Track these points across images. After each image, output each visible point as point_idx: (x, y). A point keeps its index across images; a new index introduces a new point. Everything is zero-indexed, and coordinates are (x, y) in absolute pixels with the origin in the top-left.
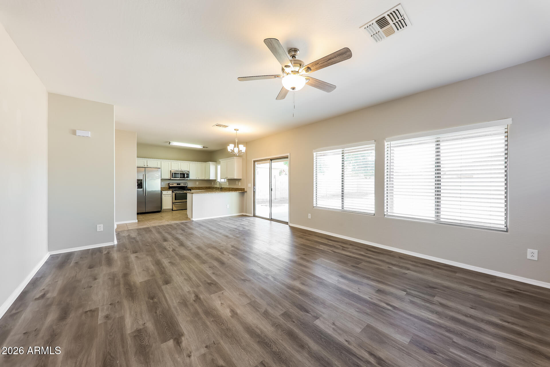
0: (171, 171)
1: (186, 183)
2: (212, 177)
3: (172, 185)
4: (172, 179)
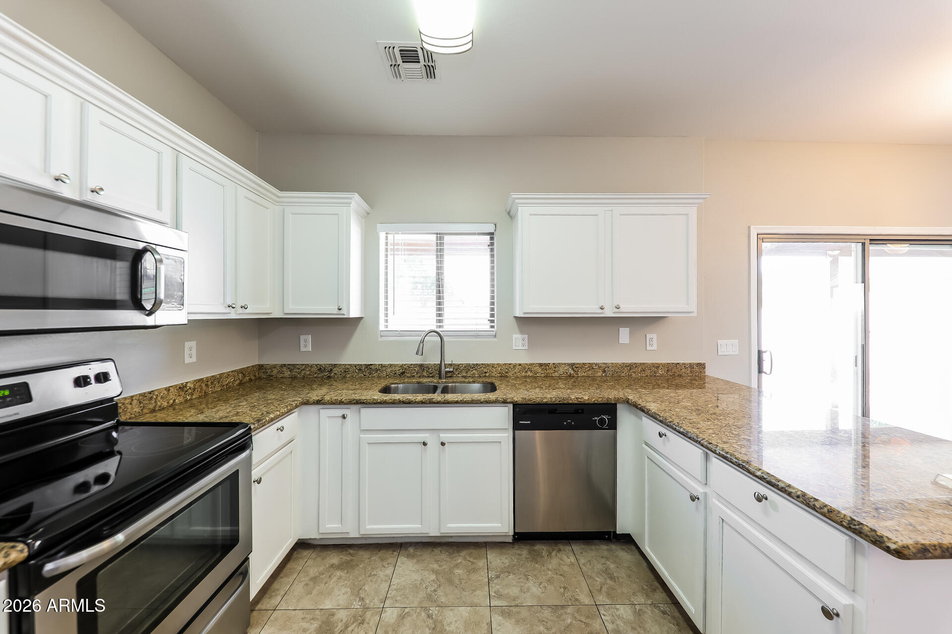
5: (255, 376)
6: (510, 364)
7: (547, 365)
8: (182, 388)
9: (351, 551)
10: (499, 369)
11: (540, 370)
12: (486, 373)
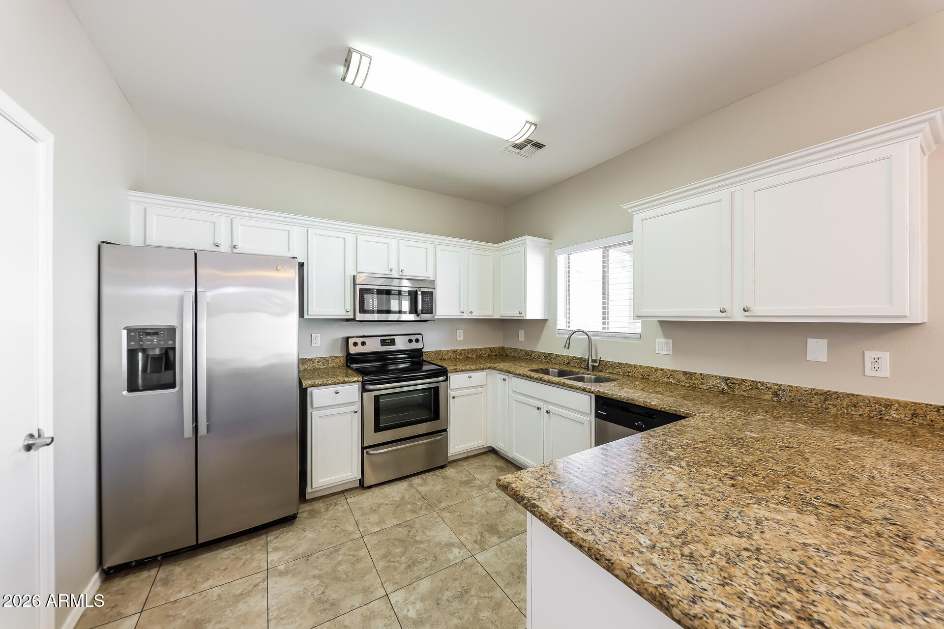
0: (354, 277)
1: (419, 337)
2: (534, 311)
3: (359, 349)
4: (359, 317)
5: (499, 353)
6: (652, 368)
7: (694, 374)
8: (455, 352)
9: (510, 465)
10: (641, 371)
11: (684, 379)
12: (629, 372)
